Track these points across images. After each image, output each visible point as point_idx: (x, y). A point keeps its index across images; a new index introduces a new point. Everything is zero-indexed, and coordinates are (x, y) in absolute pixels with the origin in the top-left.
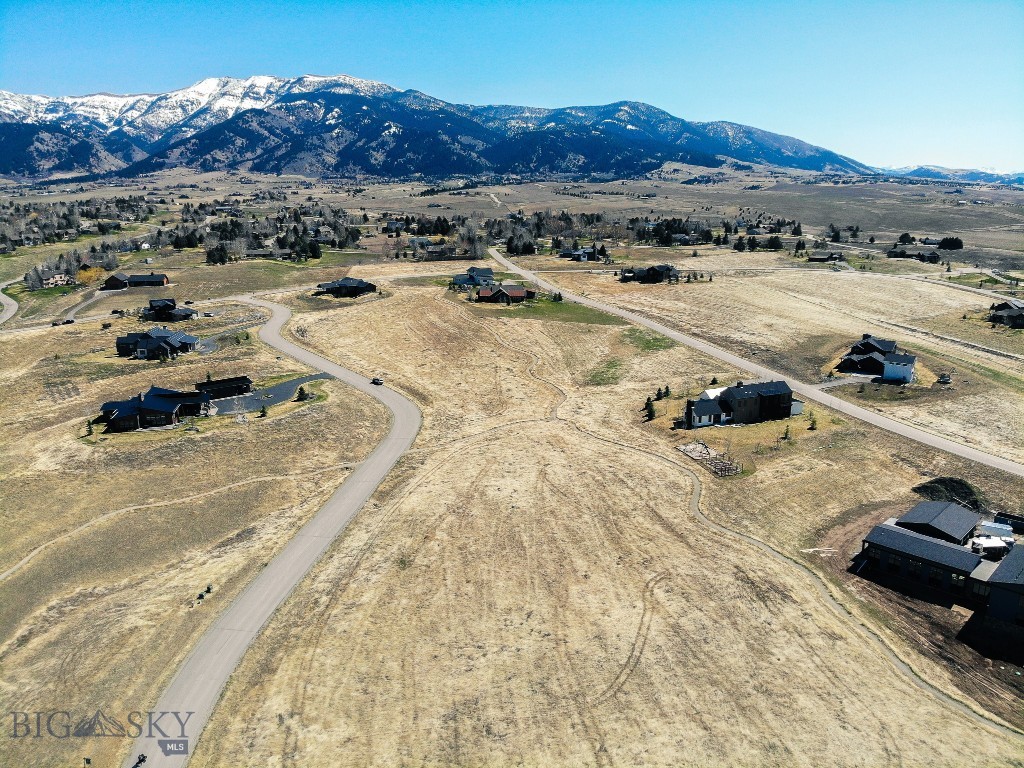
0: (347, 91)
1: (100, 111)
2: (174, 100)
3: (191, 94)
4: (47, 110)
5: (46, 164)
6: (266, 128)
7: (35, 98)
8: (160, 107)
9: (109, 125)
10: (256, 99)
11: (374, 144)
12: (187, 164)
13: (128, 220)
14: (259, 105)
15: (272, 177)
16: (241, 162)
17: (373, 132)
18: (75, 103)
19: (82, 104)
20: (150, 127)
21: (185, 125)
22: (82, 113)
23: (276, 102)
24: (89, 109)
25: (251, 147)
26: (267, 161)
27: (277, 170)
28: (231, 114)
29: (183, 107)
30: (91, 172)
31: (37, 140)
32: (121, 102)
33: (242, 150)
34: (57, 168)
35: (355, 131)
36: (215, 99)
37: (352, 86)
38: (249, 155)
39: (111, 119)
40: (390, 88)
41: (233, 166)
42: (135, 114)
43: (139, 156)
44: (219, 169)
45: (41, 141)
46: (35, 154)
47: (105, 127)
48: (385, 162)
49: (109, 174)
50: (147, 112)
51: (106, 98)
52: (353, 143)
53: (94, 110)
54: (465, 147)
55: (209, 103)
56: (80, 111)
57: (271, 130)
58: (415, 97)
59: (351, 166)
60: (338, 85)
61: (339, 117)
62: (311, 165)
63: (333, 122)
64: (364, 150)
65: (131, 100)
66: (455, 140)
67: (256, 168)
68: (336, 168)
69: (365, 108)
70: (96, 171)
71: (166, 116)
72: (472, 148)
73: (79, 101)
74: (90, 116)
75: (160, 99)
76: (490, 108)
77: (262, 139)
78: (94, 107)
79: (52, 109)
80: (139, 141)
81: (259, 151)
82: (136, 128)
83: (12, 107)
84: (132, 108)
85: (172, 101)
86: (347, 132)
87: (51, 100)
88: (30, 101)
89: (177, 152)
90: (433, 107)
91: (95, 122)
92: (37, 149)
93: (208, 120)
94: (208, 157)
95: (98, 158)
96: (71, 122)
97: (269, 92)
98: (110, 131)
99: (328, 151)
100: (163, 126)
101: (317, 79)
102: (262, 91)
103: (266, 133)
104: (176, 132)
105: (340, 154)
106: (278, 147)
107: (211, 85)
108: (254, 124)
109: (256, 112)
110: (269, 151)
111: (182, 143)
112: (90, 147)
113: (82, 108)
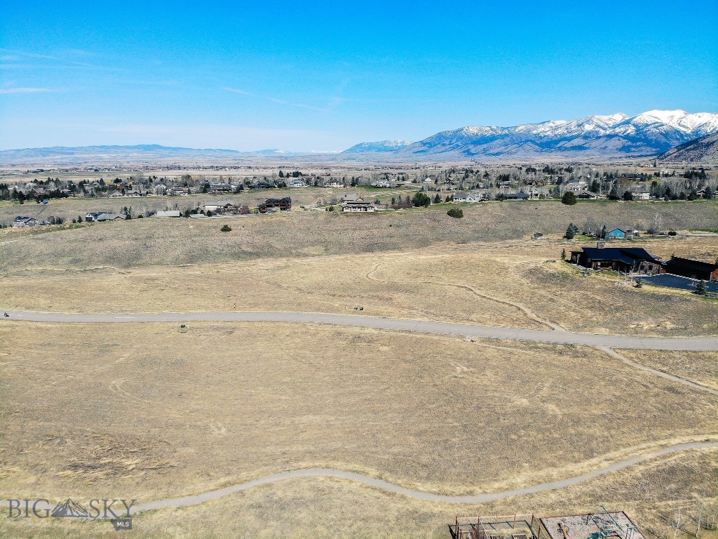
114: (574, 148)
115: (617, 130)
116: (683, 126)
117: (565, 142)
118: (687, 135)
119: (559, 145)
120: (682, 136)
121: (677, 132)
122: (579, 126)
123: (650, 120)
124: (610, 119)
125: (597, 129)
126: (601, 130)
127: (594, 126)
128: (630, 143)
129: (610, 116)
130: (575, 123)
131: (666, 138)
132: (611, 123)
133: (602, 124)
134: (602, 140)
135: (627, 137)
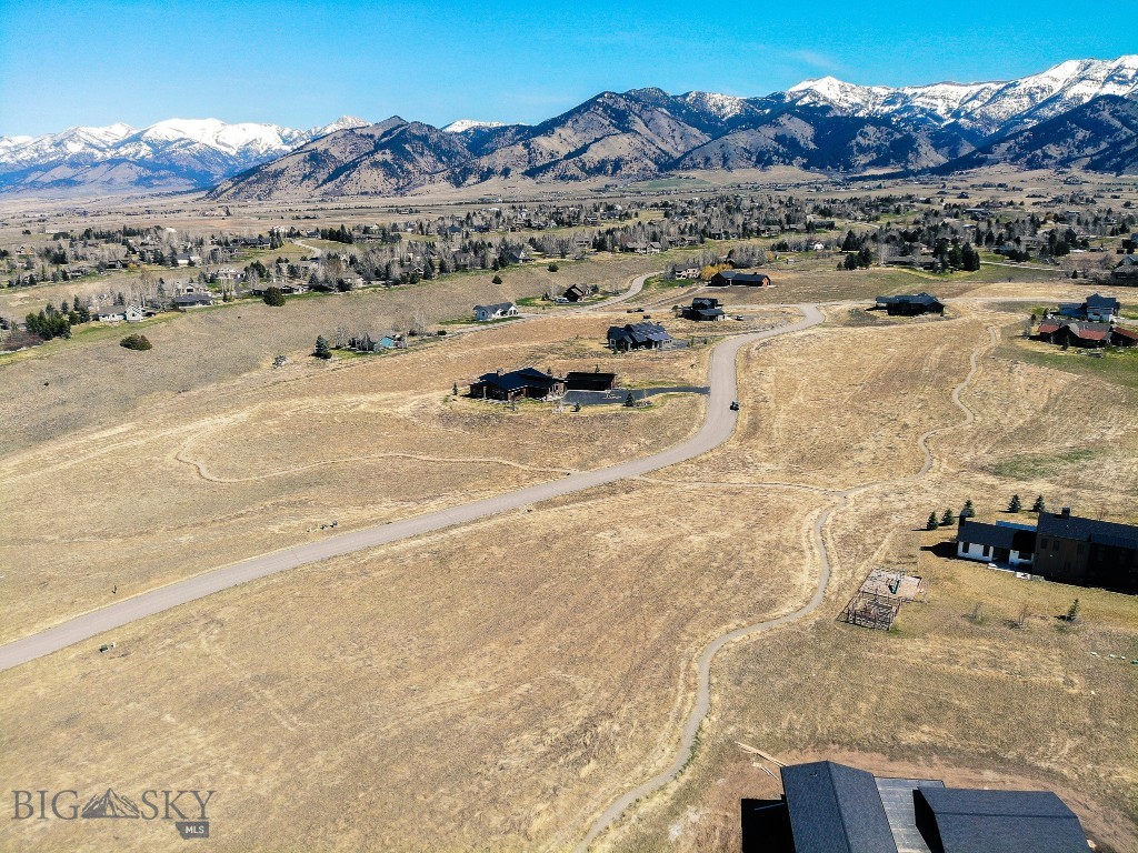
1: (939, 102)
2: (1022, 87)
3: (1043, 80)
4: (885, 102)
5: (862, 160)
6: (1119, 118)
7: (876, 89)
8: (1005, 95)
9: (945, 117)
10: (1120, 83)
12: (1012, 160)
13: (856, 219)
14: (1122, 91)
15: (1109, 178)
16: (1076, 159)
18: (916, 94)
19: (922, 95)
20: (989, 118)
22: (919, 104)
24: (927, 100)
25: (1093, 141)
26: (1109, 158)
27: (1119, 169)
28: (1086, 100)
29: (1031, 96)
30: (906, 168)
31: (860, 135)
32: (963, 91)
33: (1081, 145)
34: (872, 164)
36: (1071, 84)
38: (1089, 150)
39: (949, 110)
41: (1065, 162)
42: (977, 104)
43: (966, 149)
44: (1047, 167)
45: (864, 135)
46: (855, 148)
47: (940, 119)
49: (923, 171)
50: (990, 101)
51: (950, 87)
53: (933, 101)
55: (1063, 90)
56: (918, 102)
57: (1125, 121)
65: (975, 89)
67: (1095, 166)
70: (912, 168)
71: (1011, 106)
73: (919, 91)
74: (928, 107)
75: (1007, 87)
77: (1110, 130)
78: (933, 97)
79: (890, 101)
80: (972, 135)
81: (1104, 146)
82: (972, 120)
83: (851, 100)
84: (975, 97)
85: (1020, 89)
87: (891, 91)
88: (870, 92)
89: (1004, 146)
91: (932, 115)
92: (858, 144)
93: (1059, 109)
94: (1039, 152)
95: (918, 153)
96: (905, 115)
98: (946, 123)
100: (1003, 116)
102: (1131, 74)
103: (1118, 124)
104: (1017, 124)
106: (1128, 140)
107: (1070, 68)
108: (1106, 114)
109: (1112, 99)
110: (1115, 146)
111: (1014, 136)
112: (914, 141)
113: (921, 99)
114: (57, 183)
115: (123, 151)
116: (224, 144)
117: (39, 173)
118: (232, 158)
119: (29, 179)
120: (224, 159)
121: (217, 153)
122: (57, 145)
123: (172, 135)
124: (106, 133)
125: (89, 150)
126: (96, 152)
127: (82, 145)
128: (149, 173)
129: (106, 129)
130: (48, 141)
131: (203, 163)
132: (110, 140)
133: (95, 142)
134: (103, 168)
135: (141, 163)
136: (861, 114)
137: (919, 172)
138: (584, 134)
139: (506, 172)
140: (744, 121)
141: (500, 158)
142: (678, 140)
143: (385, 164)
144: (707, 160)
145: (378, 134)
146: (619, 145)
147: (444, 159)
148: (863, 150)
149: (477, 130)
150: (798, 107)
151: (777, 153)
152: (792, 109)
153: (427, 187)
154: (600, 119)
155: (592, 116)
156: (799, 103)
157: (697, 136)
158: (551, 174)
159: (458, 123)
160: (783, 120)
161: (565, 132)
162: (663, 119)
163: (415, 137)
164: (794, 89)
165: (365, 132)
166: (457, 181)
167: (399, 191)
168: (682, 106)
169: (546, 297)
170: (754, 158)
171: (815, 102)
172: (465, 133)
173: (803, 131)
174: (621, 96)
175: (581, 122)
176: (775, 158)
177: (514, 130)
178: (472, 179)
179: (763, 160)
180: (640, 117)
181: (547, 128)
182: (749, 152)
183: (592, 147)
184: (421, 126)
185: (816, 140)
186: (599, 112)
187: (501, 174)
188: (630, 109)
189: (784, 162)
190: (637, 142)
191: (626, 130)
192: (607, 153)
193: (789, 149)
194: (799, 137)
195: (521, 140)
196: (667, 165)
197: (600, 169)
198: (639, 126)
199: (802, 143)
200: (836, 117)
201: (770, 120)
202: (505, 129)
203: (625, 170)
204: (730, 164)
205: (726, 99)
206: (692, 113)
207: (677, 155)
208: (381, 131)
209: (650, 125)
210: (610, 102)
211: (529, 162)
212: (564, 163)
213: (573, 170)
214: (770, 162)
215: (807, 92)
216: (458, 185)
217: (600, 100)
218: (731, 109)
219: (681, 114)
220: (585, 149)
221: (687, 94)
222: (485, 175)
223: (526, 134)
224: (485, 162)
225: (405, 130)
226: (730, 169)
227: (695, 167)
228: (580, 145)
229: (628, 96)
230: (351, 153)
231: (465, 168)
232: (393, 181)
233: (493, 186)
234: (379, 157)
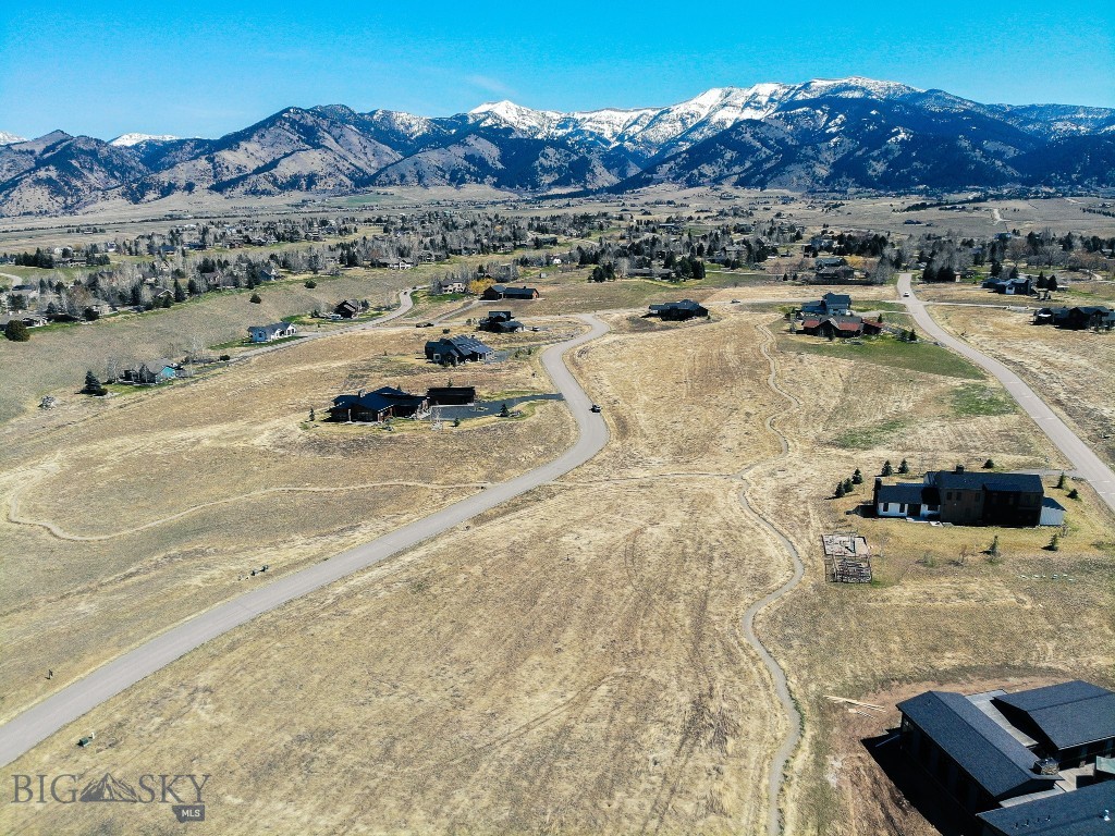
0: (857, 95)
1: (605, 126)
2: (675, 113)
3: (692, 107)
4: (558, 125)
5: (547, 179)
6: (759, 140)
7: (549, 114)
8: (661, 121)
9: (612, 140)
10: (756, 108)
11: (875, 153)
12: (674, 179)
13: (571, 235)
14: (758, 115)
15: (756, 192)
16: (727, 177)
17: (878, 139)
18: (584, 119)
19: (590, 120)
20: (650, 142)
21: (682, 139)
22: (588, 128)
23: (776, 111)
24: (595, 125)
25: (739, 161)
26: (753, 175)
27: (762, 185)
28: (729, 124)
29: (682, 120)
30: (586, 188)
31: (543, 155)
32: (625, 117)
33: (730, 164)
34: (556, 183)
35: (857, 139)
36: (715, 111)
37: (863, 89)
38: (737, 169)
39: (614, 134)
40: (909, 88)
41: (718, 180)
42: (637, 128)
43: (633, 171)
44: (703, 185)
45: (546, 156)
46: (539, 169)
47: (607, 143)
48: (885, 173)
49: (601, 190)
50: (648, 126)
51: (613, 113)
52: (851, 153)
53: (600, 125)
54: (986, 154)
55: (709, 116)
56: (587, 127)
57: (764, 142)
58: (938, 98)
59: (844, 178)
60: (847, 88)
61: (843, 123)
62: (800, 178)
63: (834, 130)
64: (865, 159)
65: (635, 115)
66: (976, 145)
67: (743, 182)
68: (827, 181)
69: (873, 112)
70: (590, 187)
71: (667, 130)
72: (999, 155)
73: (588, 116)
74: (596, 131)
75: (662, 113)
76: (1033, 107)
77: (752, 151)
78: (600, 122)
79: (562, 125)
80: (636, 157)
81: (748, 164)
82: (635, 143)
83: (528, 123)
84: (635, 123)
85: (673, 115)
86: (847, 140)
87: (563, 116)
88: (544, 116)
89: (666, 167)
90: (958, 108)
91: (600, 138)
92: (541, 165)
93: (708, 132)
94: (695, 172)
95: (594, 173)
96: (577, 138)
97: (771, 100)
98: (613, 146)
99: (821, 162)
100: (662, 141)
101: (825, 83)
102: (764, 100)
103: (758, 145)
104: (672, 146)
105: (834, 165)
106: (768, 159)
107: (713, 96)
108: (748, 136)
109: (752, 123)
110: (758, 164)
111: (673, 158)
112: (589, 163)
113: (590, 123)
136: (540, 137)
137: (597, 192)
138: (272, 150)
139: (190, 187)
140: (433, 141)
141: (182, 173)
142: (371, 157)
143: (49, 181)
144: (403, 177)
145: (38, 149)
146: (310, 161)
147: (117, 175)
148: (547, 170)
149: (150, 144)
150: (484, 128)
151: (468, 171)
152: (476, 130)
153: (101, 204)
154: (288, 134)
155: (278, 131)
156: (482, 125)
157: (390, 155)
158: (240, 190)
159: (126, 136)
160: (471, 140)
161: (252, 146)
162: (353, 135)
163: (83, 152)
164: (475, 111)
165: (24, 148)
166: (135, 196)
167: (68, 209)
168: (369, 124)
169: (315, 315)
170: (447, 176)
171: (496, 124)
172: (136, 147)
173: (490, 151)
174: (307, 111)
175: (269, 138)
176: (467, 177)
177: (192, 144)
178: (151, 195)
179: (456, 178)
180: (329, 133)
181: (231, 142)
182: (441, 170)
183: (283, 162)
184: (88, 140)
185: (502, 160)
186: (286, 127)
187: (185, 189)
188: (318, 125)
189: (476, 180)
190: (329, 157)
191: (317, 146)
192: (299, 169)
193: (479, 169)
194: (486, 157)
195: (202, 154)
196: (362, 181)
197: (293, 183)
198: (329, 142)
199: (490, 163)
200: (518, 139)
201: (459, 140)
202: (182, 143)
203: (320, 185)
204: (426, 182)
205: (413, 117)
206: (380, 131)
207: (372, 172)
208: (43, 147)
209: (341, 141)
210: (297, 118)
211: (215, 177)
212: (254, 178)
213: (264, 185)
214: (463, 181)
215: (488, 114)
216: (136, 201)
217: (286, 115)
218: (419, 129)
219: (369, 131)
220: (274, 164)
221: (373, 113)
222: (167, 190)
223: (207, 148)
224: (165, 177)
225: (69, 145)
226: (426, 186)
227: (391, 183)
228: (269, 160)
229: (314, 112)
230: (9, 170)
231: (143, 183)
232: (60, 199)
233: (176, 202)
234: (42, 174)
